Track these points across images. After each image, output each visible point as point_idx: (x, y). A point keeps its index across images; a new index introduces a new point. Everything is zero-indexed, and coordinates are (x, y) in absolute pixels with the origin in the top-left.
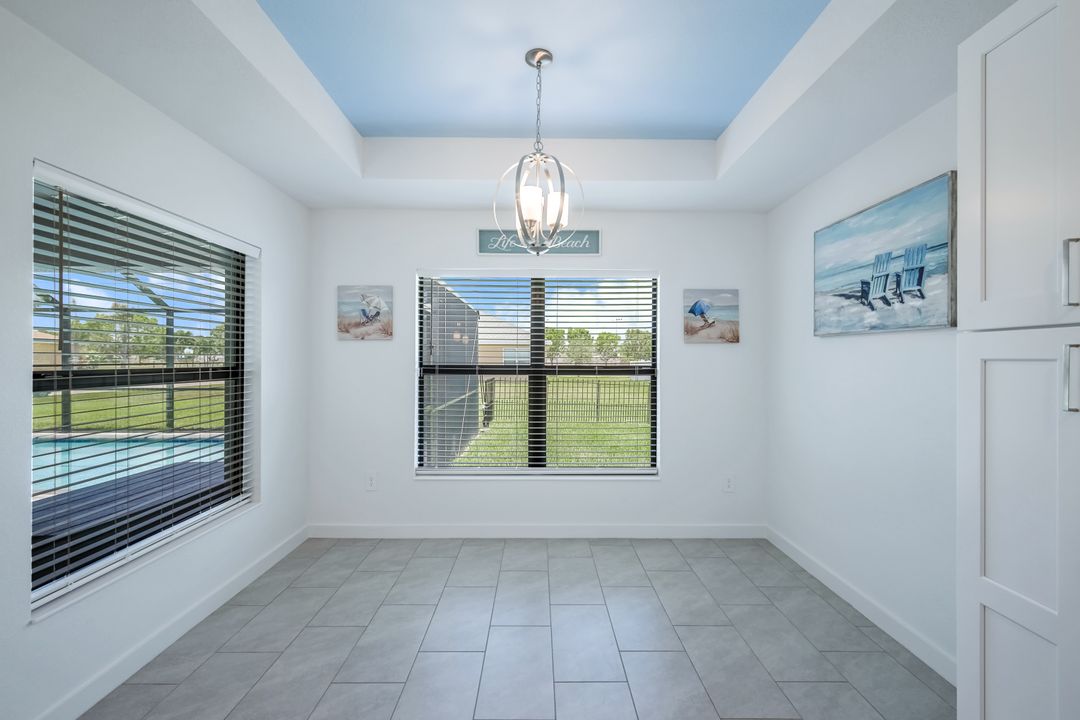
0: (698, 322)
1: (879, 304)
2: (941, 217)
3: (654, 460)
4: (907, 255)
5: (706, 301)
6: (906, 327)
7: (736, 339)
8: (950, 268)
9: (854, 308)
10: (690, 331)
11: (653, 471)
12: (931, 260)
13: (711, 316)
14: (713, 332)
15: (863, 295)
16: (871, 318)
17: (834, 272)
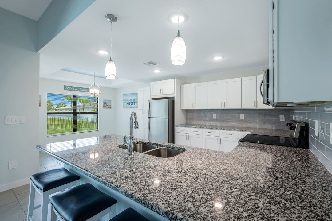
0: (105, 105)
1: (131, 105)
2: (136, 97)
3: (97, 128)
4: (134, 100)
5: (106, 102)
6: (133, 108)
7: (111, 108)
8: (137, 102)
9: (128, 105)
10: (104, 106)
11: (97, 130)
12: (135, 101)
13: (107, 104)
14: (108, 107)
15: (129, 104)
16: (130, 106)
17: (125, 100)
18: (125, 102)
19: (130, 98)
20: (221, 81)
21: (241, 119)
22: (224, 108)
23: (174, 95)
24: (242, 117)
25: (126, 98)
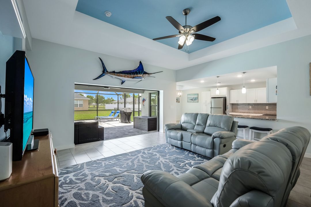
2: (197, 96)
4: (195, 98)
6: (195, 102)
7: (179, 102)
8: (198, 99)
9: (191, 101)
12: (197, 98)
16: (193, 101)
18: (189, 98)
19: (192, 97)
20: (255, 89)
21: (266, 108)
22: (256, 103)
23: (226, 96)
24: (267, 107)
25: (189, 96)
